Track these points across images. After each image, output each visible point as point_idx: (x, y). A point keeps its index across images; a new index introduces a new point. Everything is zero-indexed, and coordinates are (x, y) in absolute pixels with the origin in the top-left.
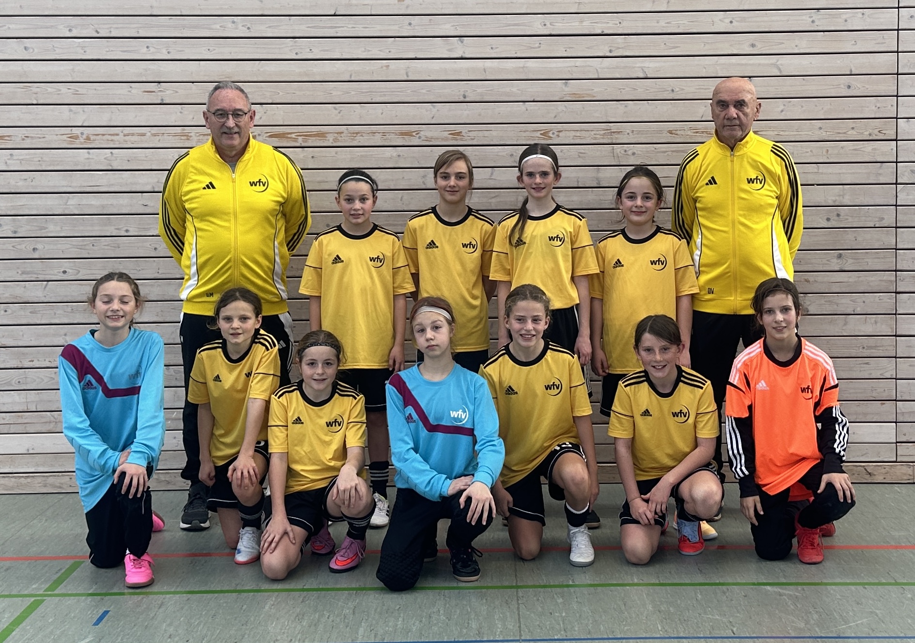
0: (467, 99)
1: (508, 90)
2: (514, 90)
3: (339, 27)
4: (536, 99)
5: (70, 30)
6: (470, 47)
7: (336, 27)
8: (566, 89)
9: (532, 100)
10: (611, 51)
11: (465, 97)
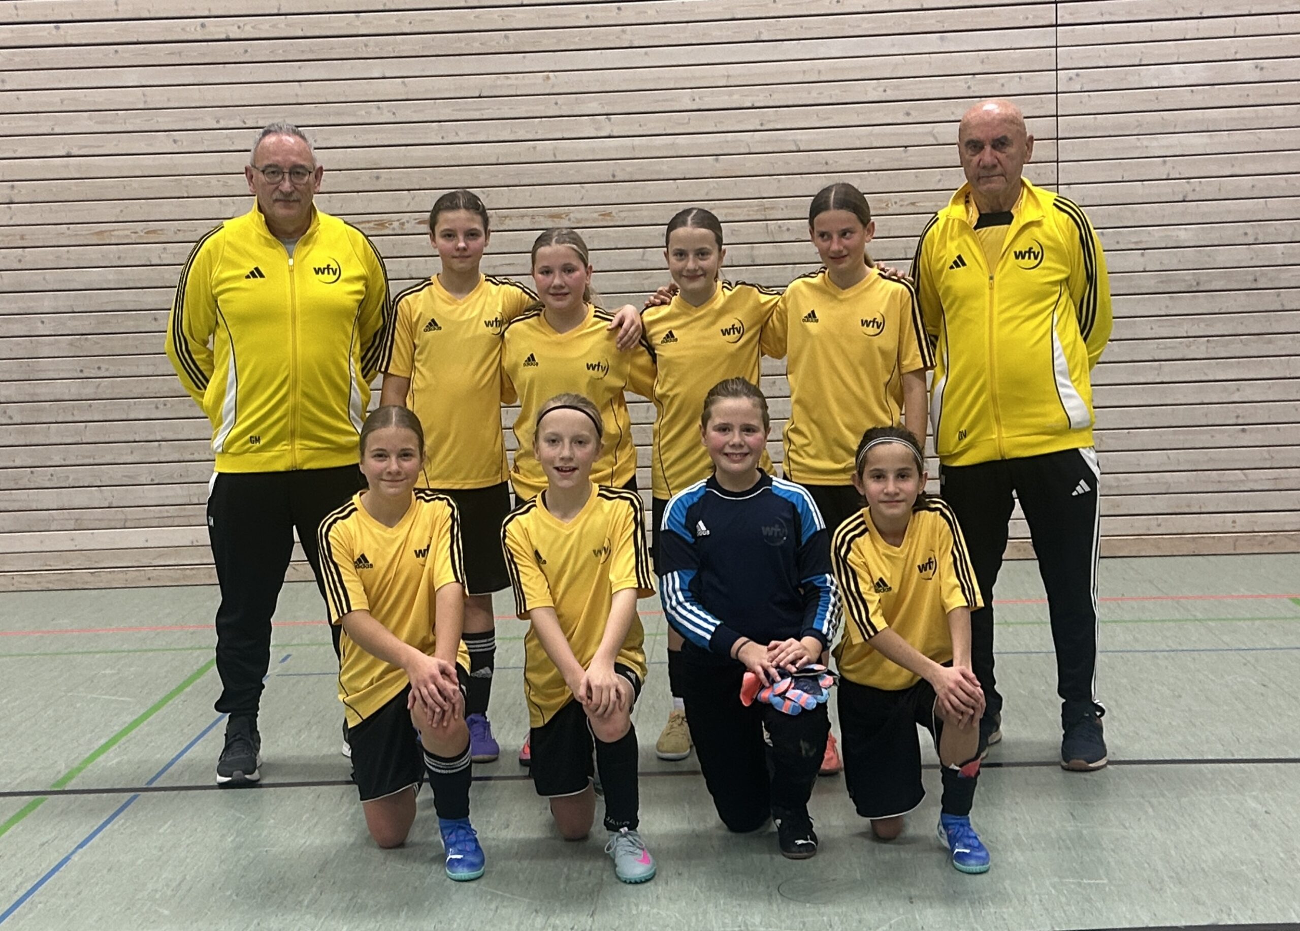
0: (617, 179)
1: (657, 168)
2: (665, 168)
3: (484, 109)
4: (687, 176)
5: (218, 122)
6: (618, 125)
7: (481, 109)
8: (718, 165)
9: (682, 176)
10: (762, 125)
11: (614, 176)
